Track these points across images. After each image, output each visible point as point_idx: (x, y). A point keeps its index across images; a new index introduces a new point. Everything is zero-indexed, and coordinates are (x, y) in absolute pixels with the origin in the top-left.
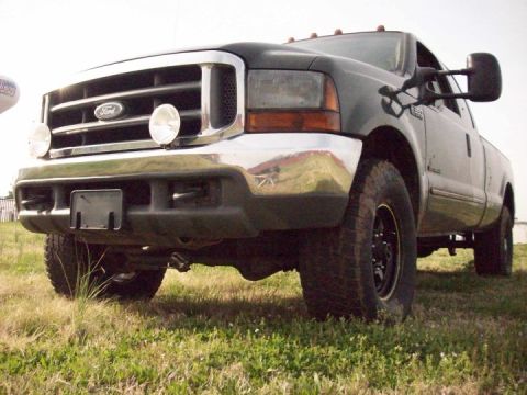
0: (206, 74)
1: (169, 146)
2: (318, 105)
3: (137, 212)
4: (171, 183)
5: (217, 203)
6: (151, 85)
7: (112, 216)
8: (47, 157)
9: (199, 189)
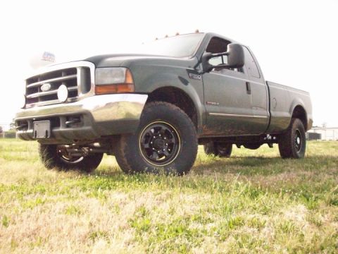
0: (79, 71)
1: (65, 102)
2: (123, 81)
3: (56, 130)
4: (68, 117)
5: (82, 125)
6: (61, 76)
7: (47, 132)
8: (24, 108)
9: (76, 119)
